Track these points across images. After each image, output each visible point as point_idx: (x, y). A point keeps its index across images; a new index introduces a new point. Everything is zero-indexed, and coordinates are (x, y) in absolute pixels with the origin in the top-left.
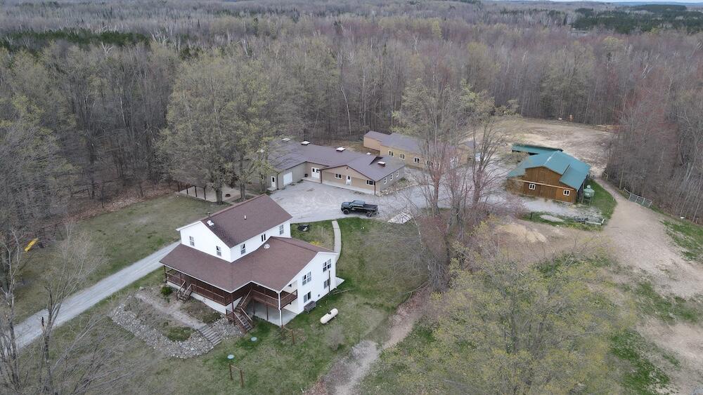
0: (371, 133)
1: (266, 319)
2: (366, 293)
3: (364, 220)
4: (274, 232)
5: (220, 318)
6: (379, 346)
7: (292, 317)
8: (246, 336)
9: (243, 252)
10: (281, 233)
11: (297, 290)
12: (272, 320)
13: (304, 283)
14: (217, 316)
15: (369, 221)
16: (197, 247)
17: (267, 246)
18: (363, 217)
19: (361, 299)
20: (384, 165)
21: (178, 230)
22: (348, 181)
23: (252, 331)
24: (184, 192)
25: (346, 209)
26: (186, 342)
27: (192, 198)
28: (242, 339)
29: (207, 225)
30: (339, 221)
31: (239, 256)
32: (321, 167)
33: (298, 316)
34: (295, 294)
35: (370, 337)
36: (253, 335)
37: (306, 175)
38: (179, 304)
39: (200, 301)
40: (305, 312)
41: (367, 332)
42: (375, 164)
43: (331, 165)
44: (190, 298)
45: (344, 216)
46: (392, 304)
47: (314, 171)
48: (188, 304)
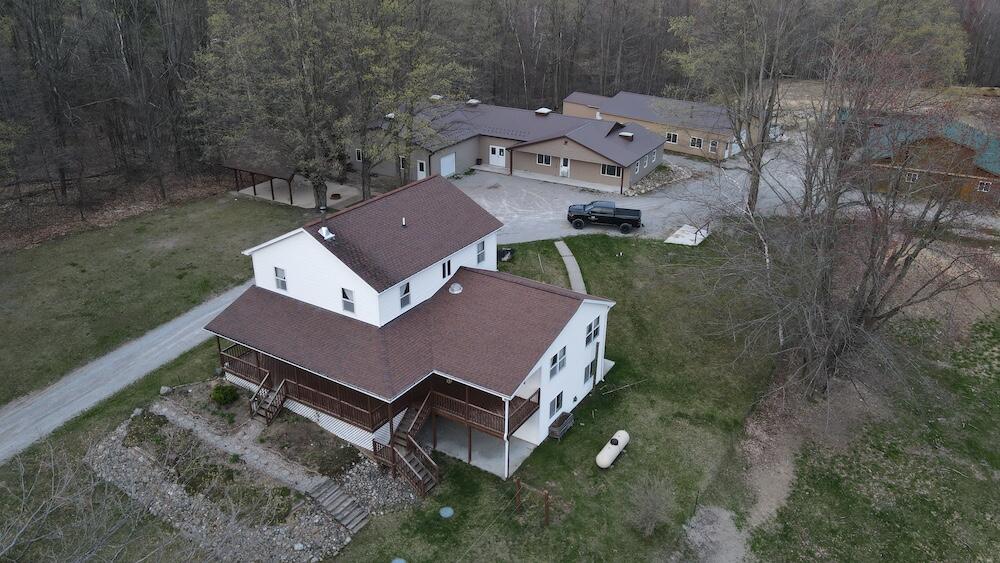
0: (575, 96)
1: (466, 460)
2: (672, 391)
3: (616, 239)
4: (465, 258)
5: (358, 460)
6: (740, 520)
7: (526, 453)
8: (427, 503)
9: (405, 301)
10: (481, 258)
11: (539, 391)
12: (480, 462)
13: (553, 373)
14: (352, 454)
15: (626, 241)
16: (292, 292)
17: (456, 289)
18: (613, 233)
19: (665, 406)
20: (630, 139)
21: (246, 253)
22: (564, 169)
23: (439, 491)
24: (248, 191)
25: (577, 219)
26: (282, 529)
27: (264, 202)
28: (419, 513)
29: (320, 238)
30: (569, 241)
31: (397, 311)
32: (511, 144)
33: (538, 450)
34: (535, 399)
35: (712, 497)
36: (443, 500)
37: (479, 162)
38: (255, 428)
39: (308, 420)
40: (551, 439)
41: (703, 485)
42: (615, 137)
43: (529, 139)
44: (282, 413)
45: (575, 232)
46: (729, 414)
47: (494, 152)
48: (277, 429)
